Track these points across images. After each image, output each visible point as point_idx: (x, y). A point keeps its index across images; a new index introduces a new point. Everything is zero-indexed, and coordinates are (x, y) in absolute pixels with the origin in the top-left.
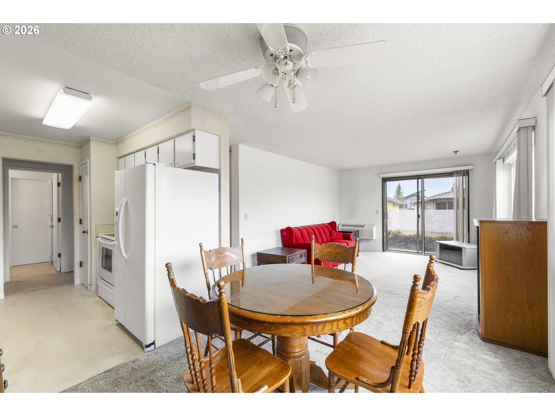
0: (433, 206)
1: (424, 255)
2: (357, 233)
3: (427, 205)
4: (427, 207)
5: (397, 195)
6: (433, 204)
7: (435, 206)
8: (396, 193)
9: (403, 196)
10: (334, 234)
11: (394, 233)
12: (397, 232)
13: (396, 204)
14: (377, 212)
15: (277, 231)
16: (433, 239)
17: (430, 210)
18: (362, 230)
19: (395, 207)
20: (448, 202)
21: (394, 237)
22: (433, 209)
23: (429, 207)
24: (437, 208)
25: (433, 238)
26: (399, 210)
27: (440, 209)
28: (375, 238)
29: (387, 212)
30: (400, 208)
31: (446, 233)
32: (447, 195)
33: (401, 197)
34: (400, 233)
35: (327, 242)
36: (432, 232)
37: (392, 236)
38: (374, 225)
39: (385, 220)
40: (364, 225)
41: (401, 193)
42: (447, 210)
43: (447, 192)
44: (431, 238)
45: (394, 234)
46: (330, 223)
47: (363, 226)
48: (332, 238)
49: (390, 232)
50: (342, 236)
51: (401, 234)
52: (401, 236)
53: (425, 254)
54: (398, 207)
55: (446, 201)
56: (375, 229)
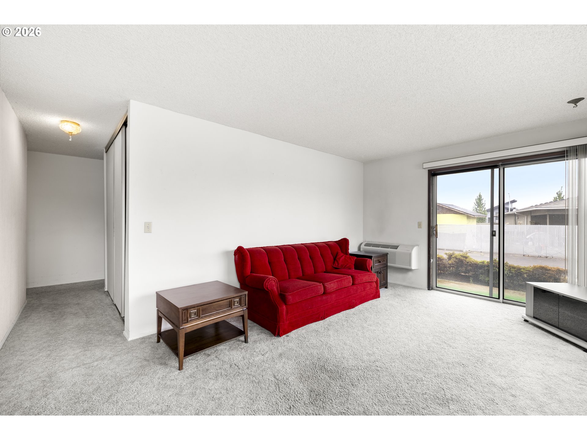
0: (527, 219)
1: (503, 303)
2: (384, 257)
3: (518, 219)
4: (518, 222)
5: (476, 207)
6: (527, 218)
7: (529, 220)
8: (476, 205)
9: (485, 208)
10: (341, 260)
11: (458, 257)
12: (461, 256)
13: (473, 217)
14: (420, 225)
15: (227, 253)
16: (522, 270)
17: (522, 226)
18: (394, 254)
19: (471, 220)
20: (549, 215)
21: (457, 263)
22: (527, 225)
23: (520, 222)
24: (532, 223)
25: (524, 269)
26: (477, 224)
27: (537, 225)
28: (414, 266)
29: (437, 225)
30: (477, 222)
31: (547, 257)
32: (548, 206)
33: (482, 210)
34: (466, 258)
35: (325, 272)
36: (524, 255)
37: (454, 263)
38: (413, 246)
39: (433, 239)
40: (398, 245)
41: (482, 205)
42: (548, 226)
43: (547, 203)
44: (519, 269)
45: (457, 259)
46: (337, 241)
47: (396, 247)
48: (337, 265)
49: (451, 256)
50: (354, 263)
51: (468, 260)
52: (468, 262)
53: (504, 301)
54: (475, 221)
55: (546, 213)
56: (414, 253)
